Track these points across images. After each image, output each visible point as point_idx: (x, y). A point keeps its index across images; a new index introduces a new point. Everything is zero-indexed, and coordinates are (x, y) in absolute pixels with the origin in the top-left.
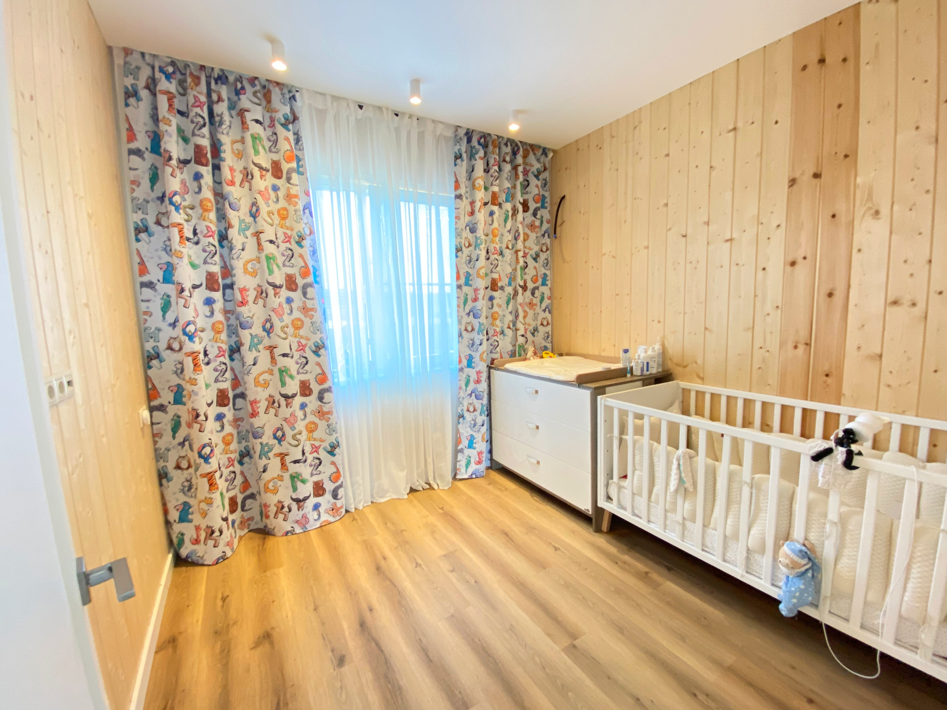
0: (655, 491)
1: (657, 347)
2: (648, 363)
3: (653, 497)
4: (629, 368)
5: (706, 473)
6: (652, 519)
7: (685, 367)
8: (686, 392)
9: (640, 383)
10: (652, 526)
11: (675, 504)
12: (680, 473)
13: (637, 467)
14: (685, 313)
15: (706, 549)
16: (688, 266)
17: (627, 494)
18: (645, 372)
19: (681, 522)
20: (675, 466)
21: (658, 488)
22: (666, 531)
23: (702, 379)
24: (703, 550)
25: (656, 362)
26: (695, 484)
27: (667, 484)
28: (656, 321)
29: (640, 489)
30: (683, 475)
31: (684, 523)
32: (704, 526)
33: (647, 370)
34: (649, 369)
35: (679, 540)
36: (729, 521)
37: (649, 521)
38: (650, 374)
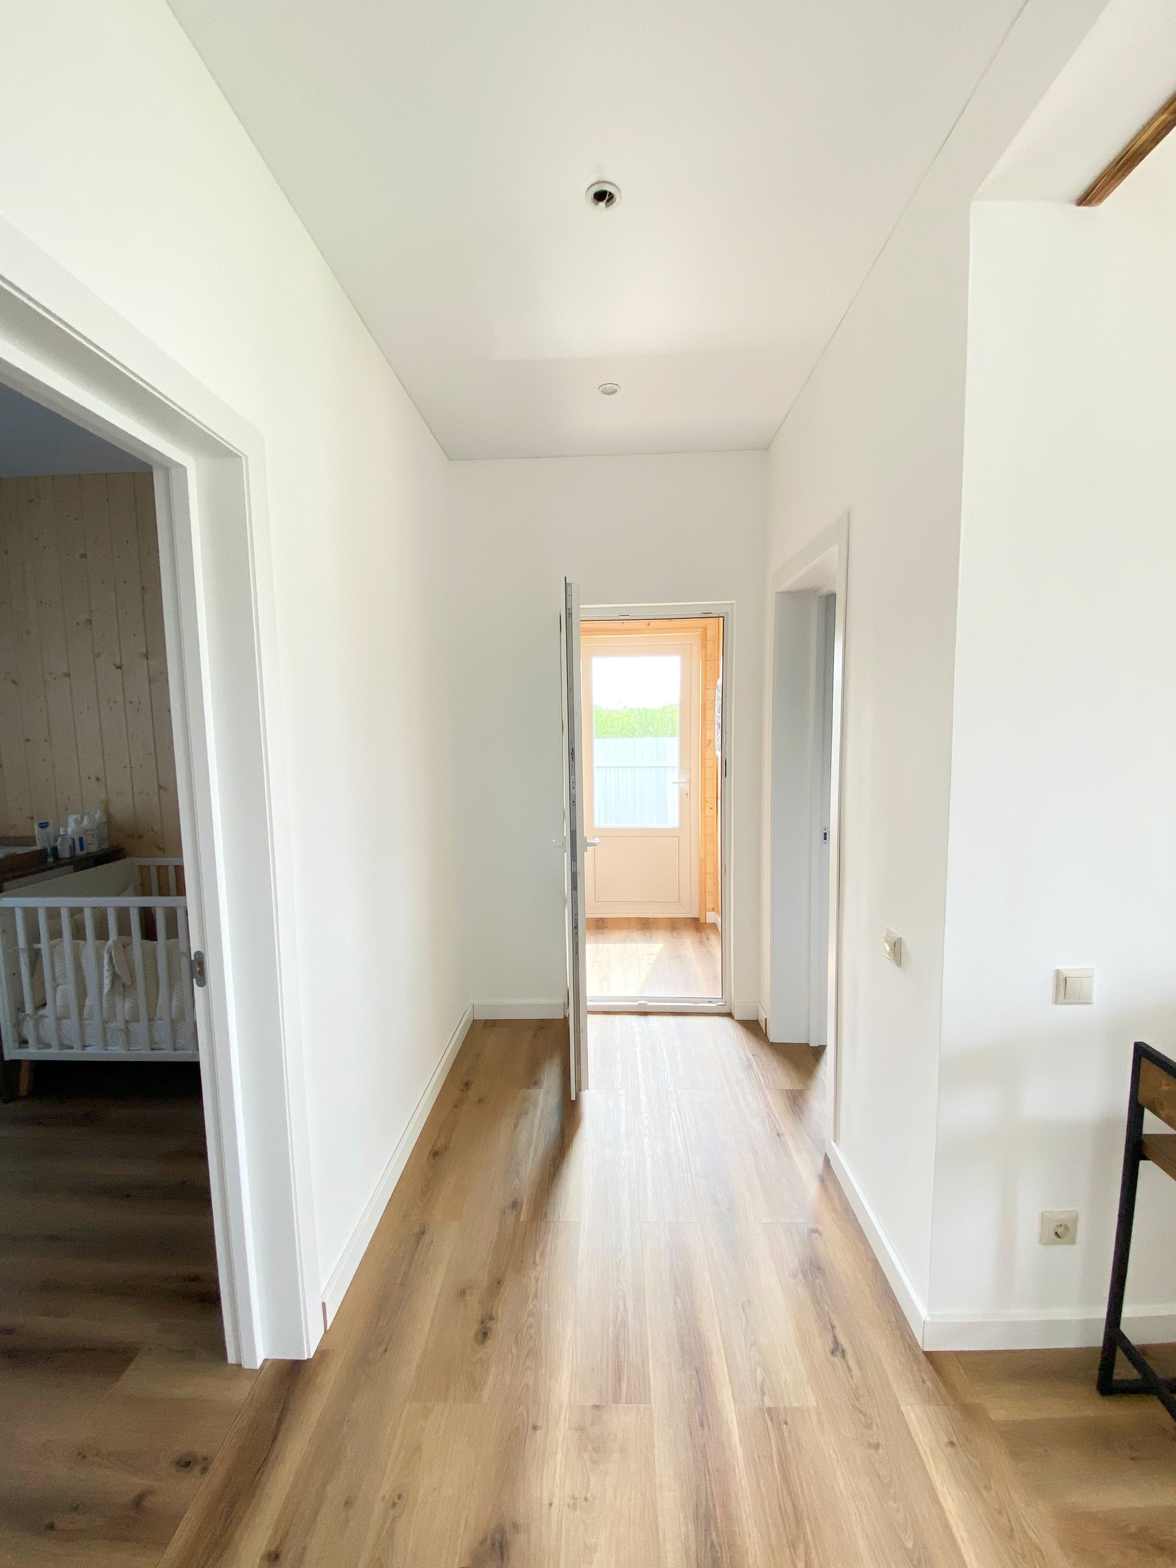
0: (87, 1003)
1: (98, 815)
2: (81, 839)
3: (86, 1012)
4: (49, 850)
5: (144, 957)
6: (88, 1041)
7: (140, 837)
8: (144, 869)
9: (71, 867)
10: (89, 1050)
11: (113, 1007)
12: (113, 967)
13: (59, 981)
14: (131, 767)
15: (156, 1046)
16: (128, 706)
17: (49, 1022)
18: (78, 852)
19: (123, 1027)
20: (106, 961)
21: (91, 1000)
22: (109, 1048)
23: (162, 850)
24: (152, 1049)
25: (96, 836)
26: (132, 975)
27: (101, 987)
28: (93, 778)
29: (66, 1007)
30: (116, 969)
31: (127, 1027)
32: (150, 1020)
33: (82, 848)
34: (85, 847)
35: (124, 1052)
36: (174, 1003)
37: (84, 1047)
38: (88, 853)
